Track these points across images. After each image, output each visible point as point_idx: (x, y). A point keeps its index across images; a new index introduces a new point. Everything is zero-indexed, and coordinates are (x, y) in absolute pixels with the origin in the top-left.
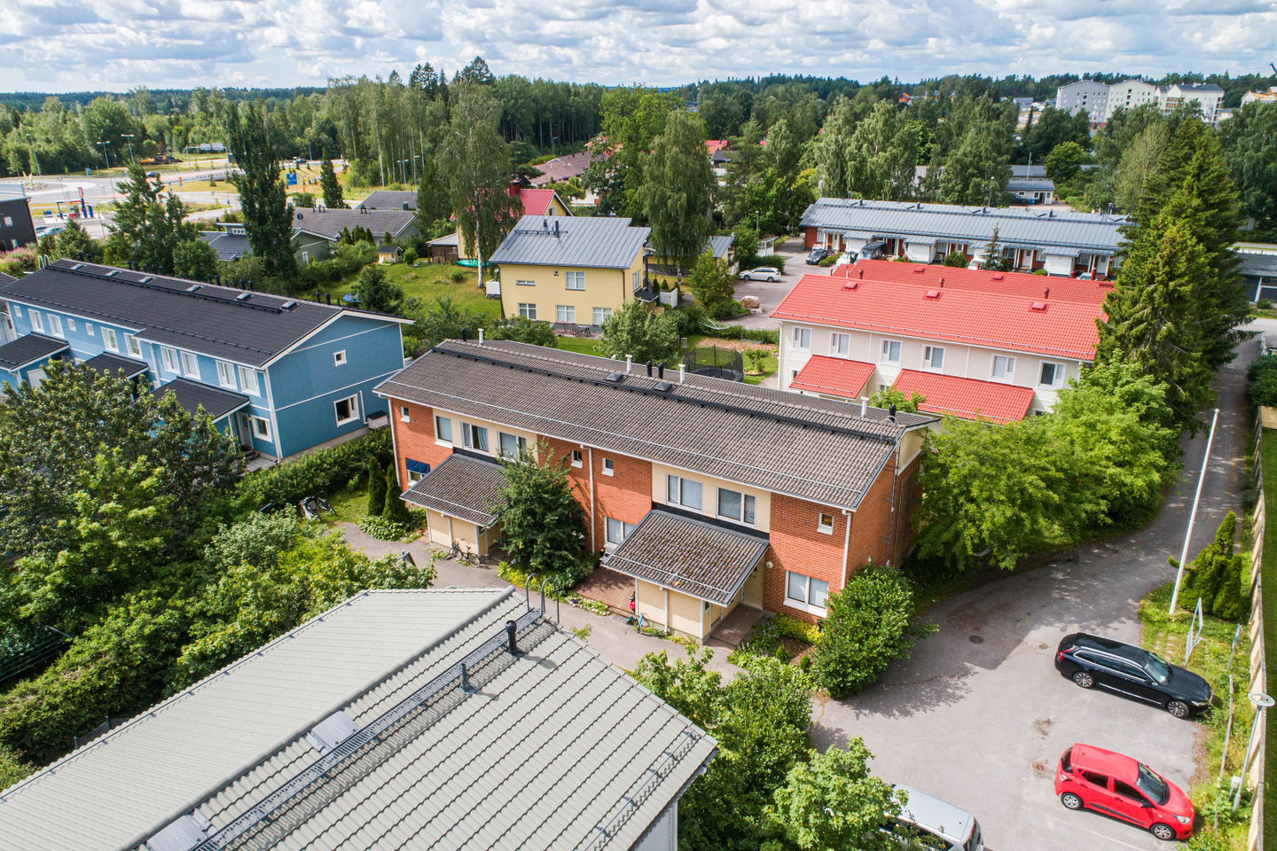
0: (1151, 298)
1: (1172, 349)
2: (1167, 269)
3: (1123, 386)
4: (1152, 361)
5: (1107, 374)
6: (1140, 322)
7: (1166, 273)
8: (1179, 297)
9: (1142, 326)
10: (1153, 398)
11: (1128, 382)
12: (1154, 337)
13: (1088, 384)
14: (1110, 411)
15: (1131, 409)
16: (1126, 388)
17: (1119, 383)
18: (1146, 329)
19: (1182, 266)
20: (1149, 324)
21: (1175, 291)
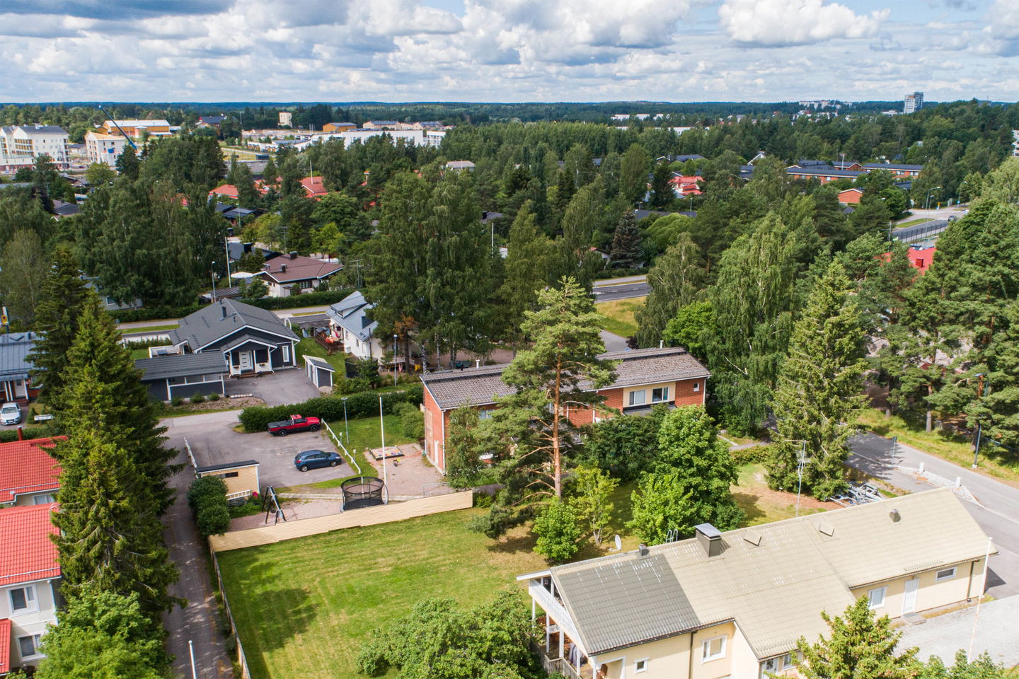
0: (97, 519)
1: (131, 555)
2: (102, 490)
3: (100, 616)
4: (117, 576)
5: (82, 607)
6: (94, 542)
7: (103, 494)
8: (121, 512)
9: (98, 545)
10: (132, 618)
11: (104, 612)
12: (112, 553)
13: (68, 625)
14: (99, 650)
15: (117, 637)
16: (104, 618)
17: (97, 613)
18: (102, 547)
19: (114, 485)
20: (103, 542)
21: (116, 508)
